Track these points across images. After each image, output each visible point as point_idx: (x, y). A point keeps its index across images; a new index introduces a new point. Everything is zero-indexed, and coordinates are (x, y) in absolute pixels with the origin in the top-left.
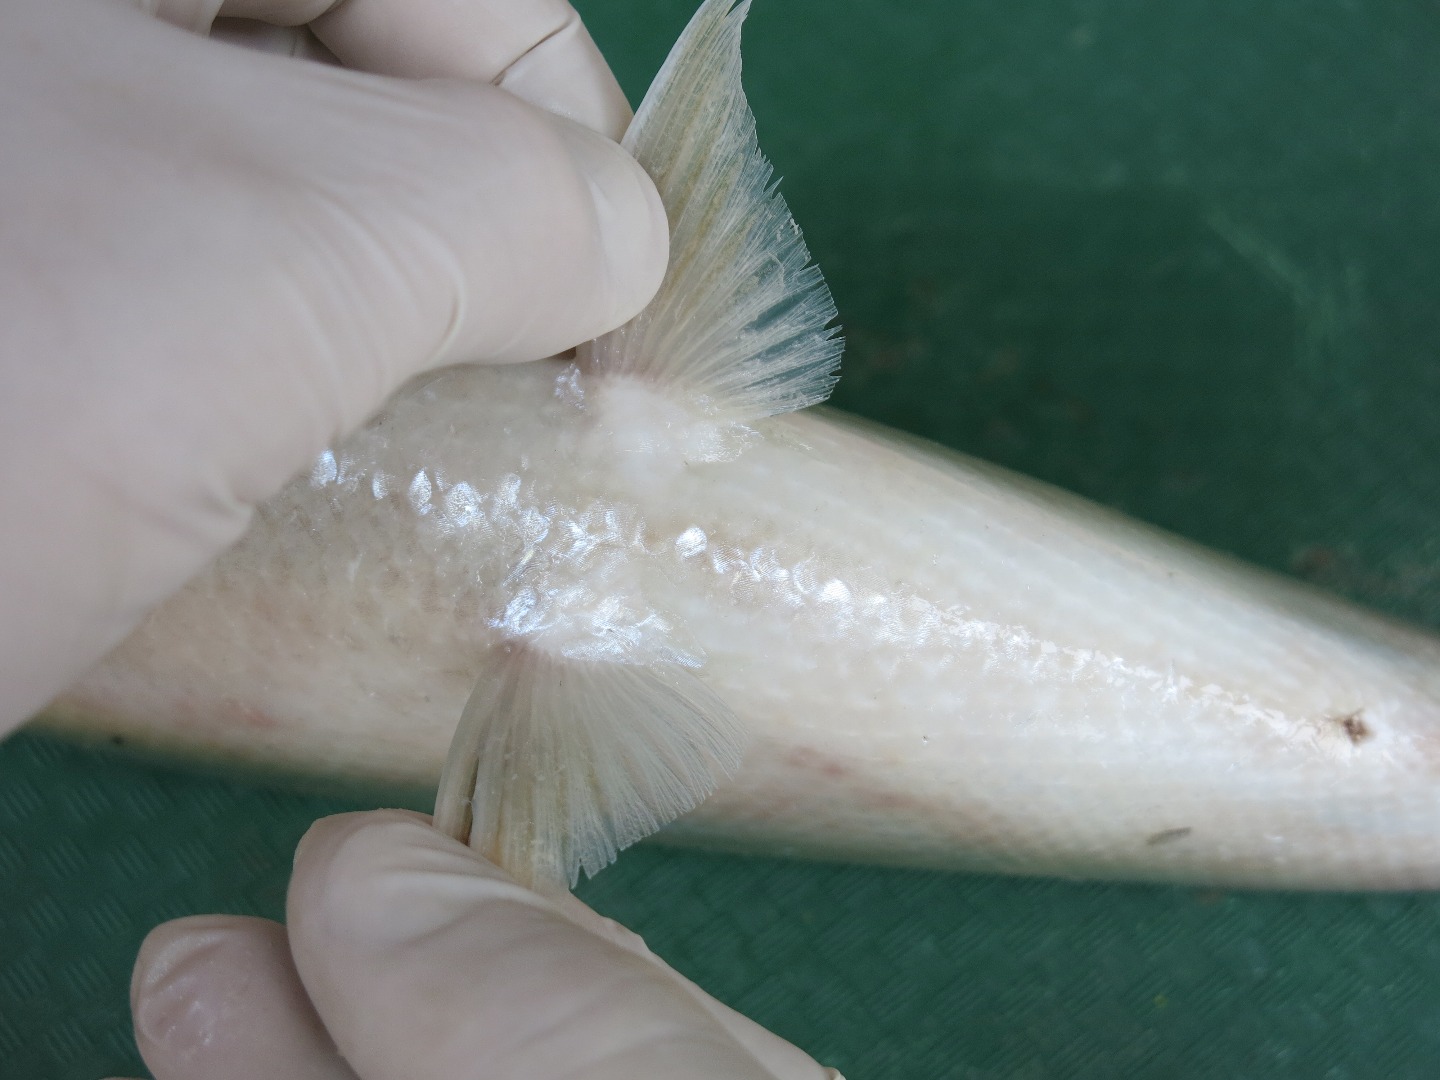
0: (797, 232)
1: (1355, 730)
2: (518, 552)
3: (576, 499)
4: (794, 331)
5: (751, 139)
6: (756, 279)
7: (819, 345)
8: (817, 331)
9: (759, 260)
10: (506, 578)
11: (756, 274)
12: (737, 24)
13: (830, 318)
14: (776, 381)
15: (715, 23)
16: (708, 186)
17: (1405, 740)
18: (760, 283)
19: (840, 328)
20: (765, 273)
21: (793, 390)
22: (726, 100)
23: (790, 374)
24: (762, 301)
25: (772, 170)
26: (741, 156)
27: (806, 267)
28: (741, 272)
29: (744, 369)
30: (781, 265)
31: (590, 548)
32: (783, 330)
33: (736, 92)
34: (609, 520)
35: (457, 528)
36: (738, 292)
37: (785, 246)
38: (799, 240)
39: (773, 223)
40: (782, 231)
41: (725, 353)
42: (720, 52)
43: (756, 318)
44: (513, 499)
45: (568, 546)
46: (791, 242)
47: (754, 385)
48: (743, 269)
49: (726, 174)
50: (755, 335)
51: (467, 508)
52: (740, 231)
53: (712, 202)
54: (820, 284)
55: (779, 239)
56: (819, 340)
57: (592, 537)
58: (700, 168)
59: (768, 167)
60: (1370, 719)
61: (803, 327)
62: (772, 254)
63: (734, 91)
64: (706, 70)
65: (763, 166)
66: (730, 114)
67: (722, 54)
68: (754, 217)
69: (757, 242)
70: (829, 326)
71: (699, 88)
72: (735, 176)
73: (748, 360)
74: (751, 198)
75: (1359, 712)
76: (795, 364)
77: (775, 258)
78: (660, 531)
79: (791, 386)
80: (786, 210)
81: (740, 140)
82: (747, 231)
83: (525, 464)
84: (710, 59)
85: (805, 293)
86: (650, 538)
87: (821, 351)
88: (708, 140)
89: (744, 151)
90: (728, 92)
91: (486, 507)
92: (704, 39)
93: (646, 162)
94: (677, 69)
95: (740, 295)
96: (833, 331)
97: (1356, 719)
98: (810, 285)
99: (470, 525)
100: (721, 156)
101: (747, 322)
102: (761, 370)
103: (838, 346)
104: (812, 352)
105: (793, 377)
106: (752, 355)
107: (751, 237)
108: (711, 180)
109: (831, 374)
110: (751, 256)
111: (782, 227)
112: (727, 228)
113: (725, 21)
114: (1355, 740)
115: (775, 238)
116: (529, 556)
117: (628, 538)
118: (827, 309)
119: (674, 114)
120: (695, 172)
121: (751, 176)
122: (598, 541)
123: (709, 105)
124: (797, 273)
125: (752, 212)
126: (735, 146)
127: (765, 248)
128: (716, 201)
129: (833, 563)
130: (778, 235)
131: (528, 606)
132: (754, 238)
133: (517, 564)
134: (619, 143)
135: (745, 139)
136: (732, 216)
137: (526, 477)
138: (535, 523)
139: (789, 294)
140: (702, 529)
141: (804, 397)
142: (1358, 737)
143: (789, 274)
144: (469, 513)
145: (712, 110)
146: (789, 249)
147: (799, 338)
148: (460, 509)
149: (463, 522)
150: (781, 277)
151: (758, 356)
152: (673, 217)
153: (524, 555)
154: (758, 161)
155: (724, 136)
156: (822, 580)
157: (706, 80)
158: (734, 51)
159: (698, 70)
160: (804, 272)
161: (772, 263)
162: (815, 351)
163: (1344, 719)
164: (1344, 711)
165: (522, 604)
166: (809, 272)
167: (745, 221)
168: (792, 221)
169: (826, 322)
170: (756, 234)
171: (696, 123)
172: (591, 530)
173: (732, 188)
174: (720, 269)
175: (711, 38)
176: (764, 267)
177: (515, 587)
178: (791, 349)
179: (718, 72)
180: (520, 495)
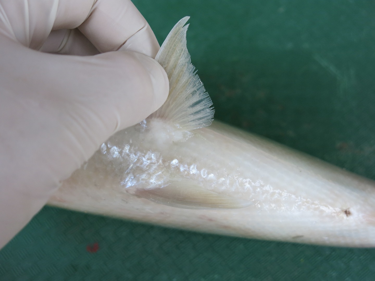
0: (202, 84)
1: (347, 213)
2: (129, 165)
3: (144, 151)
4: (202, 108)
5: (189, 60)
6: (191, 95)
7: (208, 112)
8: (208, 108)
9: (192, 90)
10: (126, 171)
11: (191, 93)
12: (185, 30)
13: (211, 105)
14: (197, 120)
15: (179, 29)
16: (178, 71)
17: (361, 215)
18: (192, 95)
19: (214, 107)
20: (193, 93)
21: (202, 122)
22: (182, 49)
23: (200, 119)
24: (193, 100)
25: (195, 68)
26: (187, 64)
27: (204, 93)
28: (187, 93)
29: (188, 117)
30: (198, 92)
31: (147, 164)
32: (198, 108)
33: (185, 48)
34: (153, 157)
35: (113, 158)
36: (186, 98)
37: (198, 87)
38: (203, 86)
39: (195, 81)
40: (198, 83)
41: (183, 113)
42: (181, 36)
43: (191, 105)
44: (127, 151)
45: (142, 163)
46: (200, 86)
47: (191, 121)
48: (188, 92)
49: (183, 68)
50: (191, 109)
51: (116, 153)
52: (187, 83)
53: (179, 74)
54: (208, 97)
55: (197, 85)
56: (208, 110)
57: (148, 161)
58: (176, 66)
59: (194, 68)
60: (352, 210)
61: (204, 107)
62: (195, 89)
63: (184, 48)
64: (177, 41)
65: (193, 67)
66: (183, 53)
67: (181, 37)
68: (190, 79)
69: (191, 86)
70: (210, 107)
71: (175, 46)
72: (185, 69)
73: (190, 115)
74: (189, 74)
75: (349, 208)
76: (202, 116)
77: (196, 90)
78: (167, 160)
79: (201, 121)
80: (199, 79)
81: (186, 60)
82: (188, 83)
83: (131, 142)
84: (178, 38)
85: (204, 99)
86: (164, 161)
87: (209, 113)
88: (178, 59)
89: (187, 63)
90: (183, 48)
91: (120, 153)
92: (176, 33)
93: (162, 64)
94: (169, 40)
95: (187, 98)
96: (212, 108)
97: (348, 210)
98: (205, 97)
99: (116, 157)
100: (181, 64)
101: (189, 106)
102: (193, 117)
103: (213, 112)
104: (206, 113)
105: (201, 119)
106: (190, 114)
107: (190, 84)
108: (179, 69)
109: (212, 119)
110: (190, 89)
111: (198, 82)
112: (183, 82)
113: (182, 29)
114: (347, 216)
115: (196, 85)
116: (131, 166)
117: (158, 161)
118: (210, 103)
119: (169, 52)
120: (175, 67)
121: (189, 69)
122: (150, 162)
123: (178, 51)
124: (202, 94)
125: (190, 78)
126: (185, 61)
127: (193, 87)
128: (180, 74)
129: (211, 170)
130: (197, 84)
131: (132, 179)
132: (190, 85)
133: (128, 168)
134: (154, 59)
135: (187, 60)
136: (184, 79)
137: (131, 145)
138: (133, 157)
139: (200, 99)
140: (177, 159)
141: (204, 124)
142: (348, 215)
143: (200, 94)
144: (116, 154)
145: (178, 52)
146: (199, 88)
147: (203, 110)
148: (114, 153)
149: (115, 156)
150: (198, 94)
151: (192, 114)
152: (169, 78)
153: (130, 165)
154: (191, 66)
155: (182, 59)
156: (208, 174)
157: (177, 43)
158: (184, 38)
159: (175, 41)
160: (204, 94)
161: (196, 91)
162: (207, 113)
163: (345, 210)
164: (345, 208)
165: (130, 178)
166: (206, 94)
167: (188, 80)
168: (201, 81)
169: (210, 106)
170: (191, 84)
171: (174, 54)
172: (148, 159)
173: (184, 72)
174: (182, 92)
175: (178, 33)
176: (194, 92)
177: (128, 174)
178: (201, 113)
179: (180, 42)
180: (129, 150)
